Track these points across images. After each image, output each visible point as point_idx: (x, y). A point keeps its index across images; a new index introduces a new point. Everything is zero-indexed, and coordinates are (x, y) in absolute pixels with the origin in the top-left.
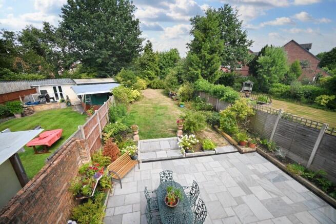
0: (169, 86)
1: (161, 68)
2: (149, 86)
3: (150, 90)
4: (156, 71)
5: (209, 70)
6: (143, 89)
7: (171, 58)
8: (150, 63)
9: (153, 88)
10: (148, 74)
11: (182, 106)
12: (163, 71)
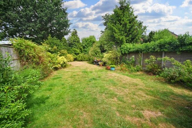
0: (93, 55)
1: (84, 47)
2: (75, 60)
3: (76, 62)
4: (81, 49)
5: (130, 36)
6: (71, 61)
7: (90, 41)
8: (76, 43)
9: (79, 61)
10: (75, 51)
11: (113, 69)
12: (85, 49)
